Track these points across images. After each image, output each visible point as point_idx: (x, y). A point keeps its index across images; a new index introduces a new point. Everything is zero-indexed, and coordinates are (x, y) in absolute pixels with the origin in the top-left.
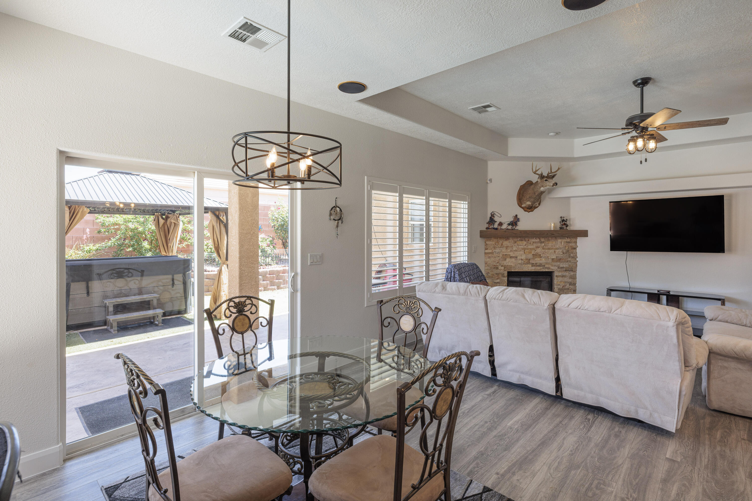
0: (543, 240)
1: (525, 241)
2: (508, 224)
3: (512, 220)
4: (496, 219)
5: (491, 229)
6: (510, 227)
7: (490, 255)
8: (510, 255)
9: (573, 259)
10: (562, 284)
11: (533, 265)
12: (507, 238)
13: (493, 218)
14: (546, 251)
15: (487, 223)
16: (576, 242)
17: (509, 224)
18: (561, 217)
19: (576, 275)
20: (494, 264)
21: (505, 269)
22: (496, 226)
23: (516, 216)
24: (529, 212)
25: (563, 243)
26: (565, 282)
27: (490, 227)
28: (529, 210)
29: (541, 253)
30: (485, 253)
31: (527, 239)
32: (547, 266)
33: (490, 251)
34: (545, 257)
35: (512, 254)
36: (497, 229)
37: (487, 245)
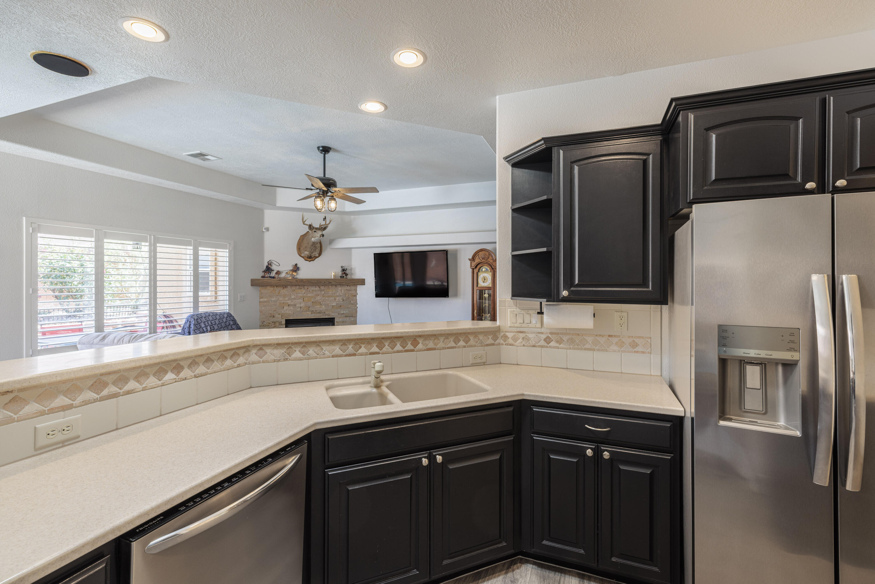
0: (322, 288)
1: (304, 289)
2: (287, 273)
3: (292, 268)
5: (267, 277)
6: (289, 276)
7: (266, 304)
8: (288, 303)
9: (353, 305)
11: (312, 312)
12: (285, 287)
13: (270, 266)
14: (326, 298)
15: (263, 272)
16: (356, 290)
18: (342, 267)
20: (271, 312)
21: (283, 317)
22: (273, 274)
23: (296, 265)
24: (310, 261)
25: (343, 291)
27: (266, 276)
28: (310, 260)
29: (321, 301)
30: (260, 302)
31: (306, 287)
32: (327, 313)
33: (266, 300)
34: (325, 304)
35: (289, 302)
36: (274, 277)
37: (262, 293)
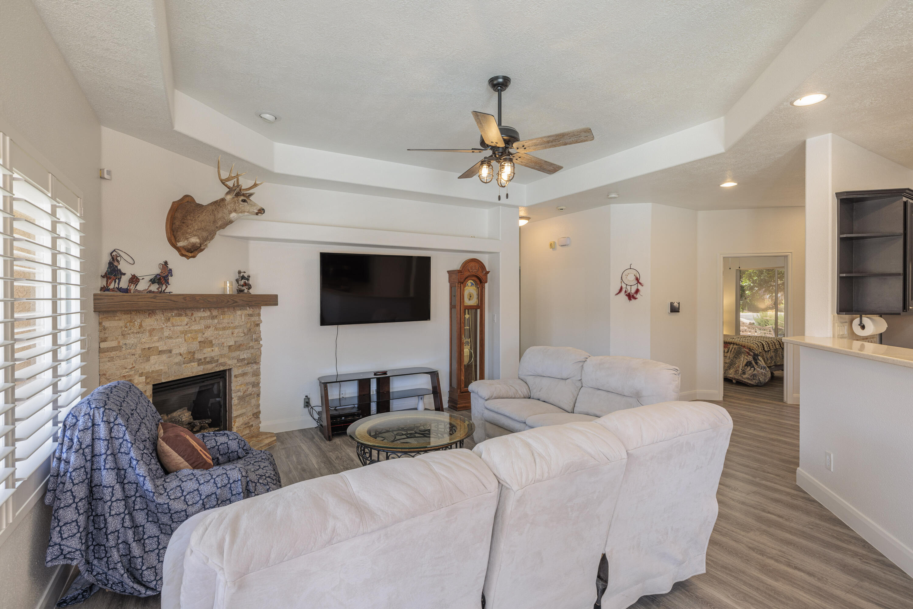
0: (215, 313)
1: (186, 315)
2: (151, 280)
3: (157, 271)
4: (122, 266)
5: (113, 290)
6: (154, 288)
7: (112, 354)
8: (157, 347)
9: (256, 342)
10: (243, 388)
11: (200, 362)
12: (151, 311)
13: (116, 264)
14: (221, 333)
15: (103, 277)
16: (259, 315)
17: (153, 281)
18: (240, 272)
19: (260, 368)
20: (124, 372)
21: (148, 381)
22: (124, 283)
23: (166, 263)
24: (188, 257)
25: (243, 317)
26: (247, 384)
27: (112, 287)
28: (190, 255)
29: (212, 338)
30: (101, 351)
31: (189, 313)
32: (221, 360)
33: (114, 344)
34: (219, 344)
35: (162, 346)
36: (127, 291)
37: (105, 329)
